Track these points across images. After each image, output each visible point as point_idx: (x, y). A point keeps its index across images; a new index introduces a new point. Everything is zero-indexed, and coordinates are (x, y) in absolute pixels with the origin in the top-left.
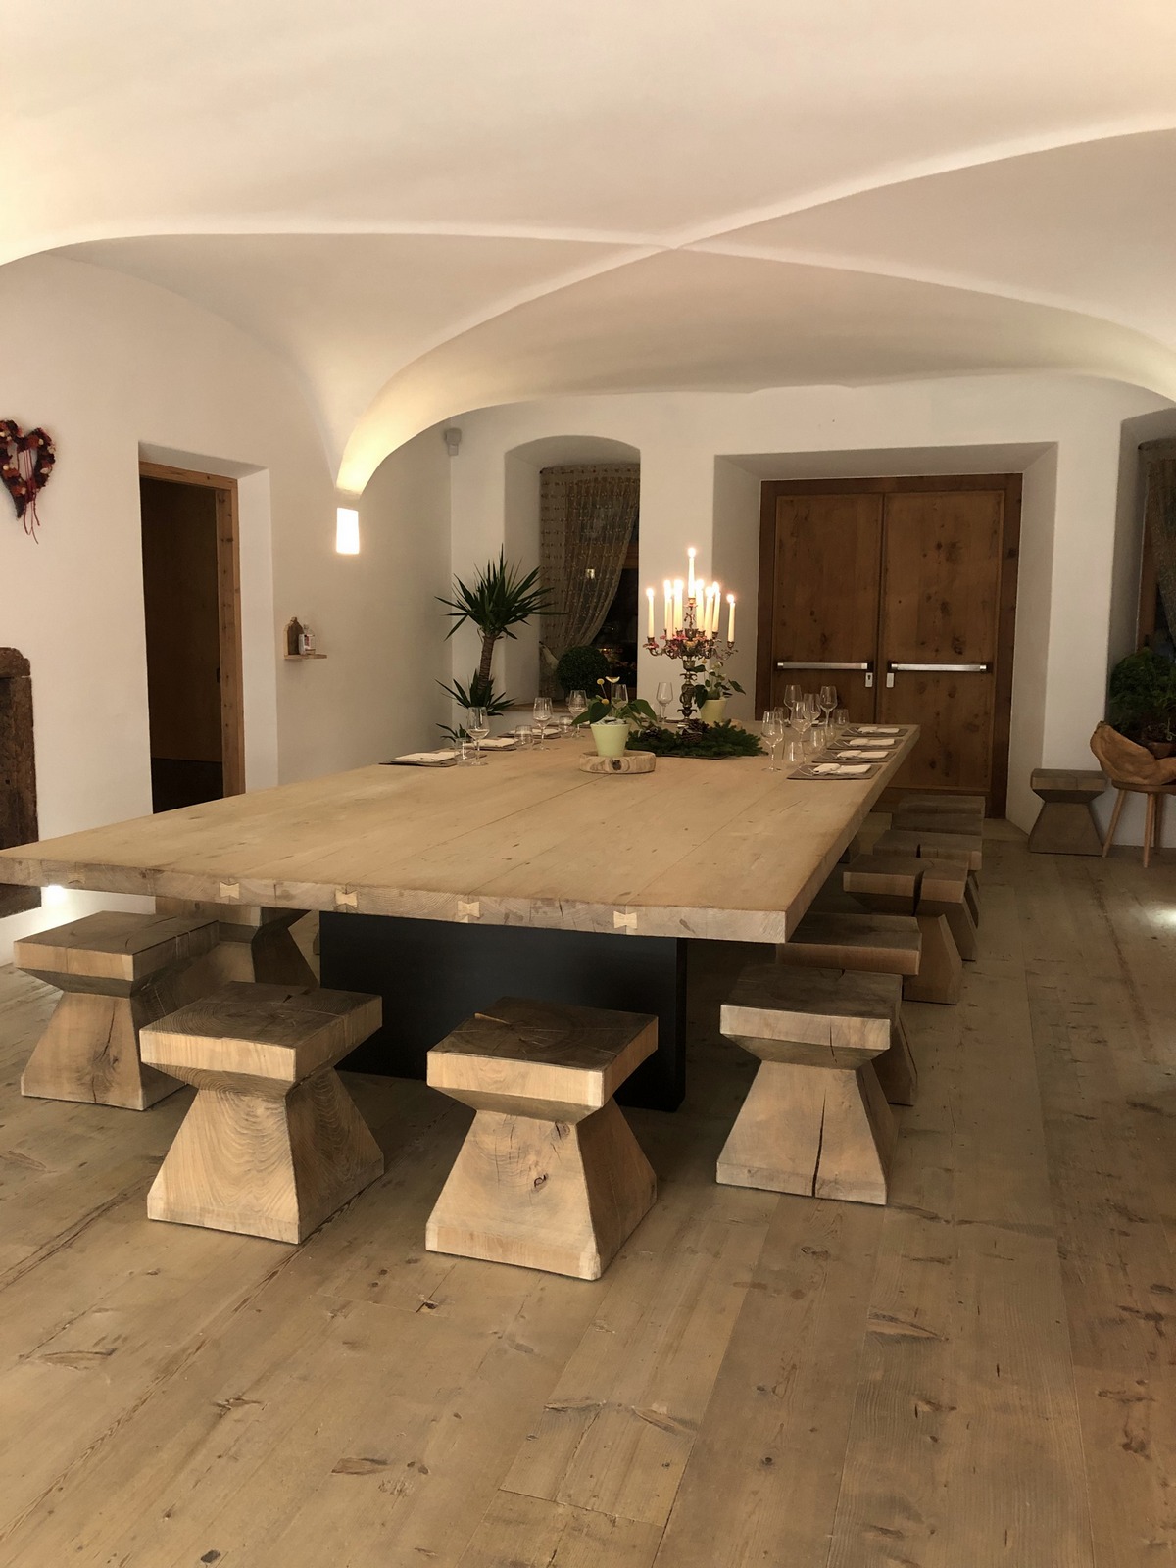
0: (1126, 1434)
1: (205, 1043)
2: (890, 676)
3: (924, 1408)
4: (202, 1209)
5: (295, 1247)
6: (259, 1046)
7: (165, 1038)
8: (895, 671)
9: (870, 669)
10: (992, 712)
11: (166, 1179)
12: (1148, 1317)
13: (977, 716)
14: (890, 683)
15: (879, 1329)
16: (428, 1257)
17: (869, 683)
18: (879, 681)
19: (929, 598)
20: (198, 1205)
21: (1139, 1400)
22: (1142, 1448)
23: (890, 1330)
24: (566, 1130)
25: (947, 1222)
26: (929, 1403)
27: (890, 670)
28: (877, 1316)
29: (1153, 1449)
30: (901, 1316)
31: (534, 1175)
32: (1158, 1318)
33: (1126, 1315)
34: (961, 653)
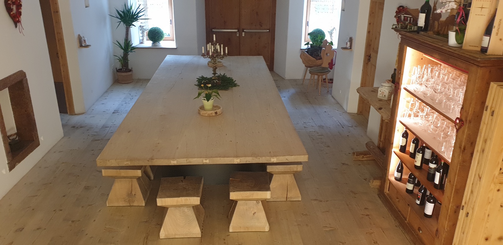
0: (374, 241)
1: (176, 199)
2: (243, 33)
3: (341, 244)
4: (175, 234)
5: (200, 238)
6: (190, 198)
7: (163, 199)
8: (245, 32)
9: (238, 31)
10: (270, 43)
11: (164, 229)
12: (366, 215)
13: (266, 44)
14: (243, 35)
15: (326, 230)
16: (230, 233)
17: (238, 35)
18: (240, 34)
19: (253, 11)
20: (174, 234)
21: (372, 233)
22: (377, 242)
23: (328, 229)
24: (259, 202)
25: (324, 201)
26: (341, 243)
27: (243, 31)
28: (323, 227)
29: (378, 242)
30: (328, 226)
31: (253, 213)
32: (367, 215)
33: (363, 216)
34: (262, 26)
